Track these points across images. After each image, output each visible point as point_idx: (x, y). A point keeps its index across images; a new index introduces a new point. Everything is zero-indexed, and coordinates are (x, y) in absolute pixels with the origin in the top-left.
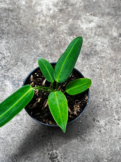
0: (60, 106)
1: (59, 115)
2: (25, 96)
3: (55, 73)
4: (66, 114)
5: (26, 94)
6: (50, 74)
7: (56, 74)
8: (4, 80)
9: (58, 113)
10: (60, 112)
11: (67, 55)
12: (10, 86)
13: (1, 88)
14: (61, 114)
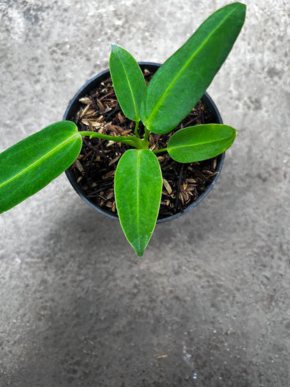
0: (141, 194)
1: (135, 217)
2: (59, 152)
3: (145, 103)
4: (152, 217)
5: (58, 146)
6: (133, 99)
7: (147, 106)
8: (6, 9)
9: (132, 213)
10: (138, 209)
11: (186, 57)
12: (20, 20)
13: (2, 26)
14: (141, 217)
